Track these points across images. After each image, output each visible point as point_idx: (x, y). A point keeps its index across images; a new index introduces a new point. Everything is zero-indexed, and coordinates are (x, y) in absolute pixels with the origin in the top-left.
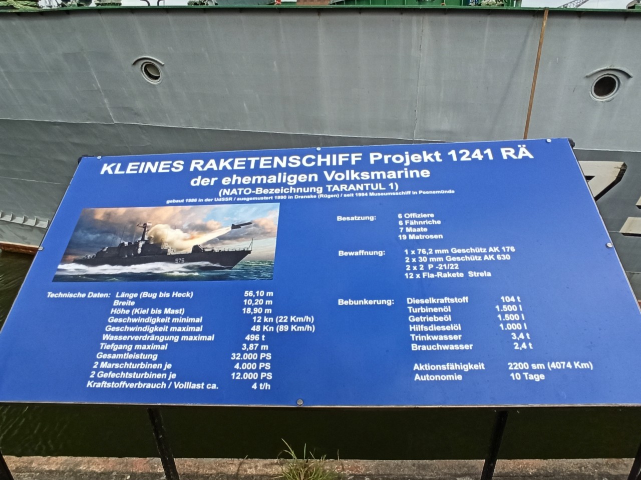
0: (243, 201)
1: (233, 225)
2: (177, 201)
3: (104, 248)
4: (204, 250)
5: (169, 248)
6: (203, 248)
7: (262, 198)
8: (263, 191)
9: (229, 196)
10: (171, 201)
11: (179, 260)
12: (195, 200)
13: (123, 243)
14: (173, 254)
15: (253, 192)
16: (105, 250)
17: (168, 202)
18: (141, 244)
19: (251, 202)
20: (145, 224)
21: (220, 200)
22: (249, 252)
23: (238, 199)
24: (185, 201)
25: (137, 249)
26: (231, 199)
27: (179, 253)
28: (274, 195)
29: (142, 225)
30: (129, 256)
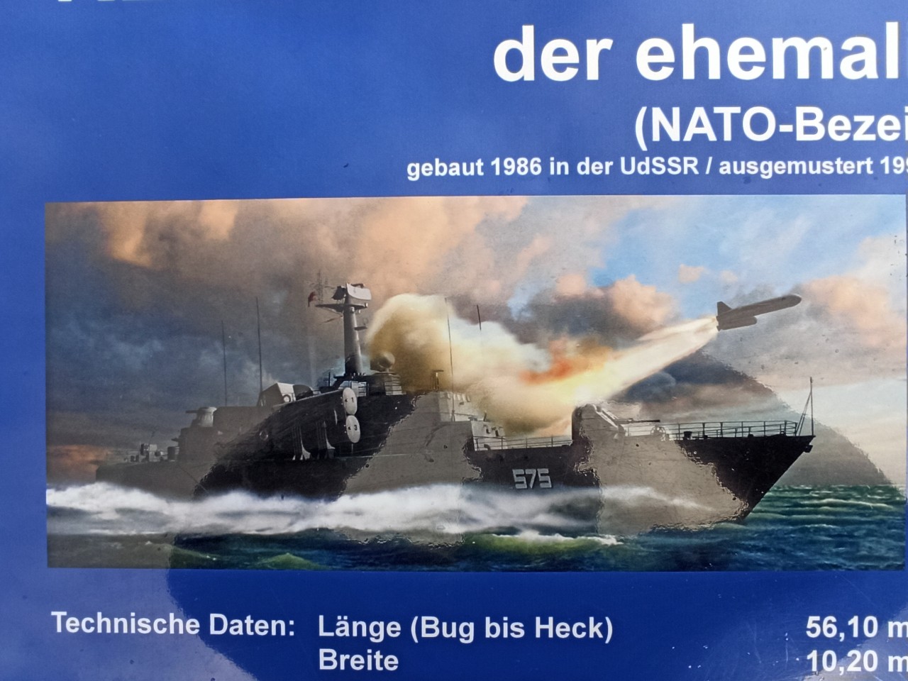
0: (747, 178)
1: (722, 307)
2: (455, 170)
3: (202, 412)
4: (622, 432)
5: (472, 418)
6: (617, 422)
7: (827, 167)
8: (825, 122)
9: (681, 149)
10: (426, 169)
11: (528, 478)
12: (532, 166)
13: (276, 388)
14: (496, 446)
15: (786, 128)
16: (209, 420)
17: (415, 172)
18: (351, 394)
19: (782, 185)
20: (341, 292)
21: (644, 167)
22: (802, 444)
23: (726, 168)
24: (488, 168)
25: (342, 421)
26: (690, 164)
27: (518, 443)
28: (877, 149)
29: (328, 298)
30: (318, 453)
